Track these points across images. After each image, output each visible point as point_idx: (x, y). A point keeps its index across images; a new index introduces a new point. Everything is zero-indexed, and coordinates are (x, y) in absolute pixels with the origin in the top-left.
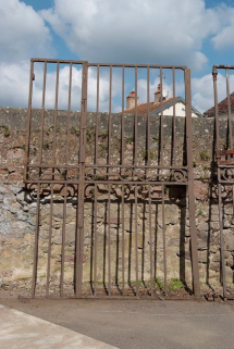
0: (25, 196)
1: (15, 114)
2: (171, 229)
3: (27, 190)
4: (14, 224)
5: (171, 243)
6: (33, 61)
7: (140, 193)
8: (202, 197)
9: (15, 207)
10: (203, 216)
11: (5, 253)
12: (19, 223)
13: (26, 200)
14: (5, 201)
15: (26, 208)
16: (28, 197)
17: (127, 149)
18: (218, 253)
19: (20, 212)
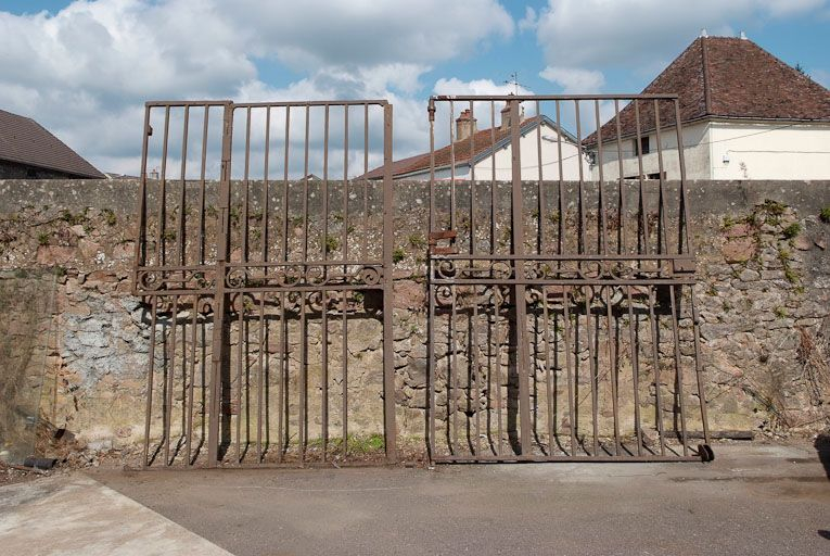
0: (144, 314)
1: (121, 191)
2: (369, 357)
3: (146, 306)
4: (130, 357)
5: (370, 380)
6: (149, 107)
7: (317, 302)
8: (415, 305)
9: (130, 333)
10: (419, 335)
11: (119, 402)
12: (136, 356)
13: (144, 320)
14: (114, 324)
15: (145, 333)
16: (149, 316)
17: (295, 235)
18: (445, 392)
19: (138, 341)
